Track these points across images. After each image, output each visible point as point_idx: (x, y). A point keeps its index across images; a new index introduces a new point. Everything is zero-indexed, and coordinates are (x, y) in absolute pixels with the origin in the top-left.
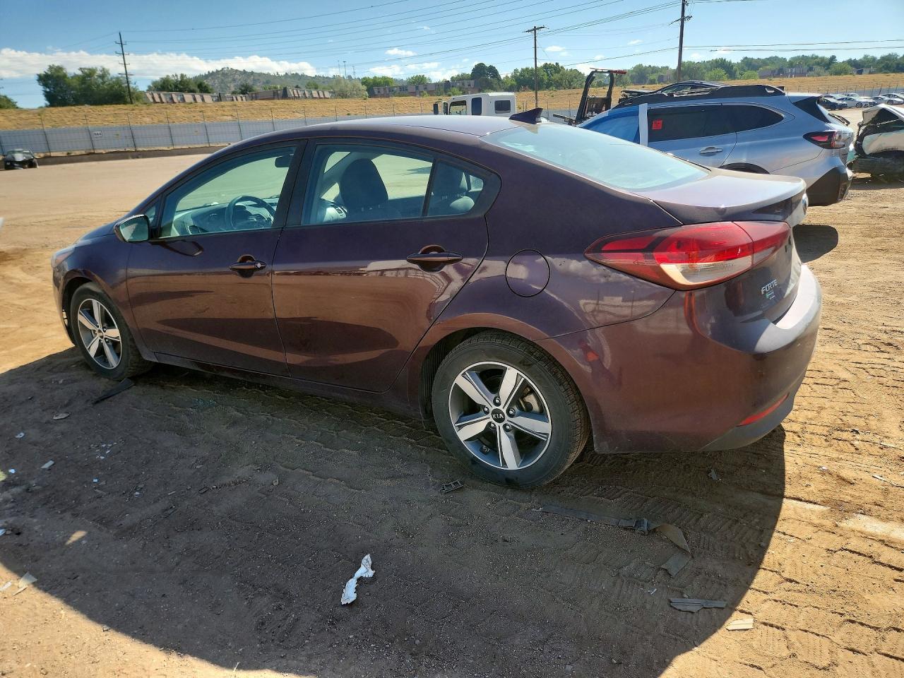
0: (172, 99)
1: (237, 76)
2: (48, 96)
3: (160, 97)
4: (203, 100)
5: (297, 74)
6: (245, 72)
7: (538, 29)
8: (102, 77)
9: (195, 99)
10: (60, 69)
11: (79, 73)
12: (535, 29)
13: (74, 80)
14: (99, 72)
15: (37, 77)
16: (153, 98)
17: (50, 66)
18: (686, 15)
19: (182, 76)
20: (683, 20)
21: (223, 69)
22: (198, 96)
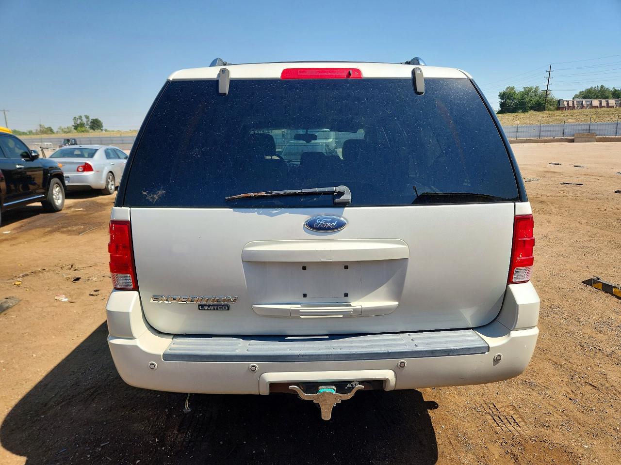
0: (582, 104)
2: (502, 105)
3: (573, 103)
4: (608, 103)
8: (535, 92)
9: (601, 103)
10: (512, 89)
11: (523, 90)
13: (519, 95)
14: (534, 90)
15: (499, 94)
16: (568, 104)
19: (602, 87)
22: (604, 102)
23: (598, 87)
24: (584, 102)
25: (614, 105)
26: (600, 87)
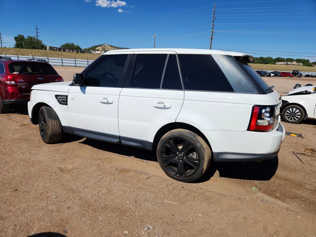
1: (109, 47)
2: (17, 44)
10: (23, 36)
11: (27, 38)
17: (19, 35)
19: (72, 43)
22: (71, 51)
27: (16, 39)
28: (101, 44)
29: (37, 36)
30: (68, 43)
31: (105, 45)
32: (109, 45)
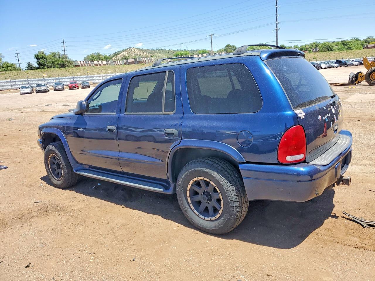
0: (89, 63)
1: (136, 51)
2: (38, 63)
3: (84, 63)
4: (102, 63)
5: (161, 49)
6: (139, 49)
7: (213, 35)
9: (99, 63)
10: (43, 52)
11: (50, 54)
12: (211, 35)
13: (48, 57)
14: (57, 54)
15: (34, 56)
16: (81, 63)
17: (39, 51)
18: (278, 28)
20: (277, 30)
21: (130, 48)
22: (100, 62)
23: (96, 53)
24: (90, 62)
25: (106, 64)
26: (97, 53)
27: (37, 57)
28: (126, 49)
29: (64, 51)
30: (93, 53)
31: (131, 49)
32: (136, 48)
